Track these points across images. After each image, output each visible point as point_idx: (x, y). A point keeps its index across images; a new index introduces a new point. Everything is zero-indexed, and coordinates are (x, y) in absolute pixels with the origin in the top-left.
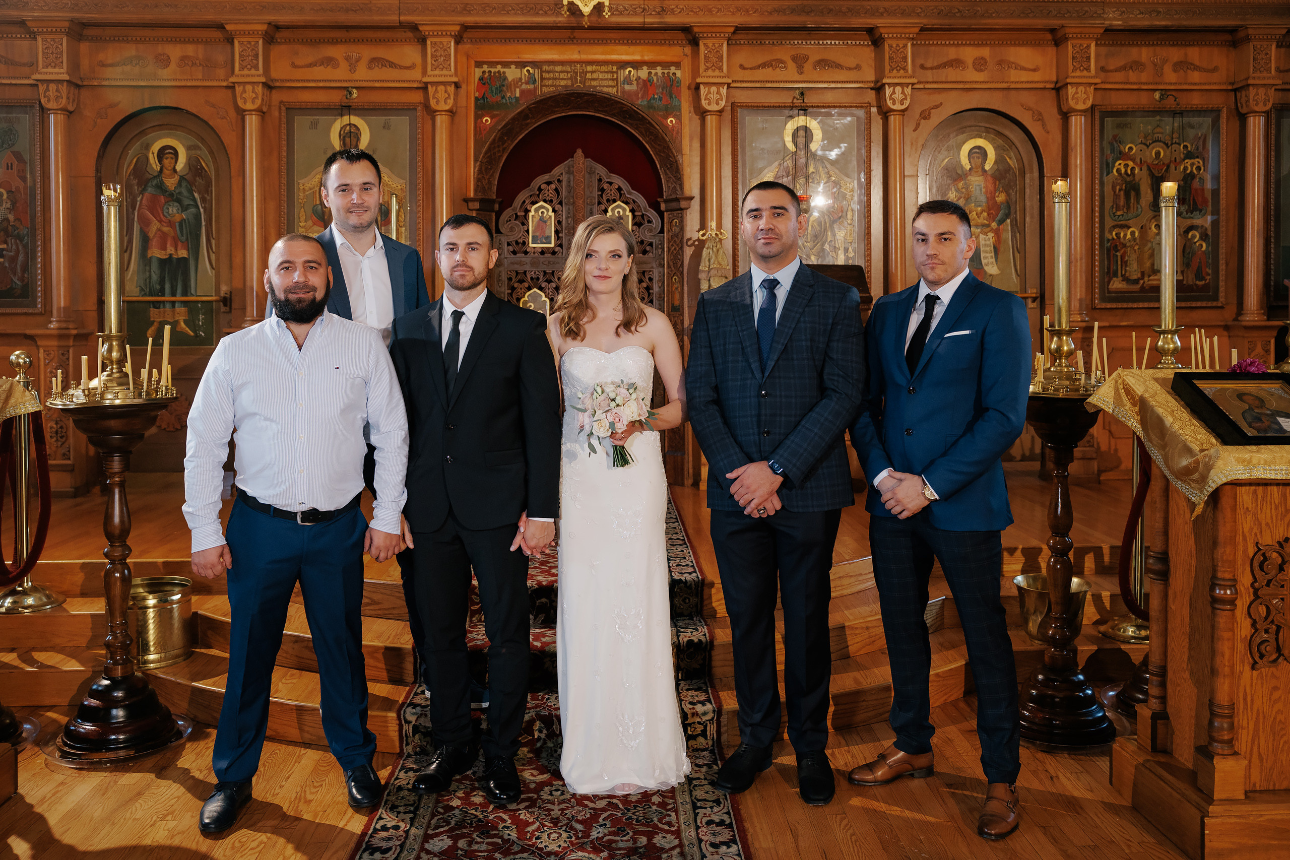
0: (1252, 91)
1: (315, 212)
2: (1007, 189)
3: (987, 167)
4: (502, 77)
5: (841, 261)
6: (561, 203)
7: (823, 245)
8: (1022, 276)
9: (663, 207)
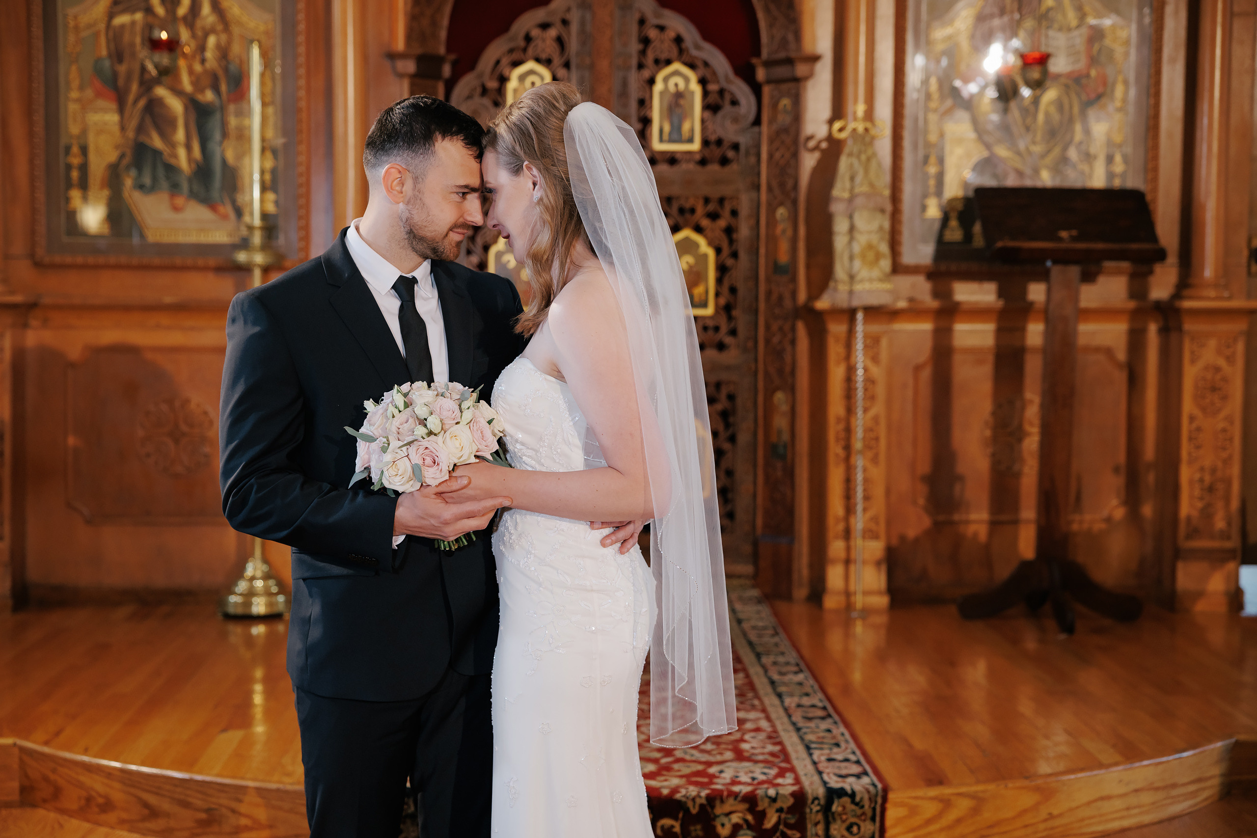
1: (98, 71)
5: (1098, 180)
6: (567, 65)
7: (1065, 148)
9: (761, 74)
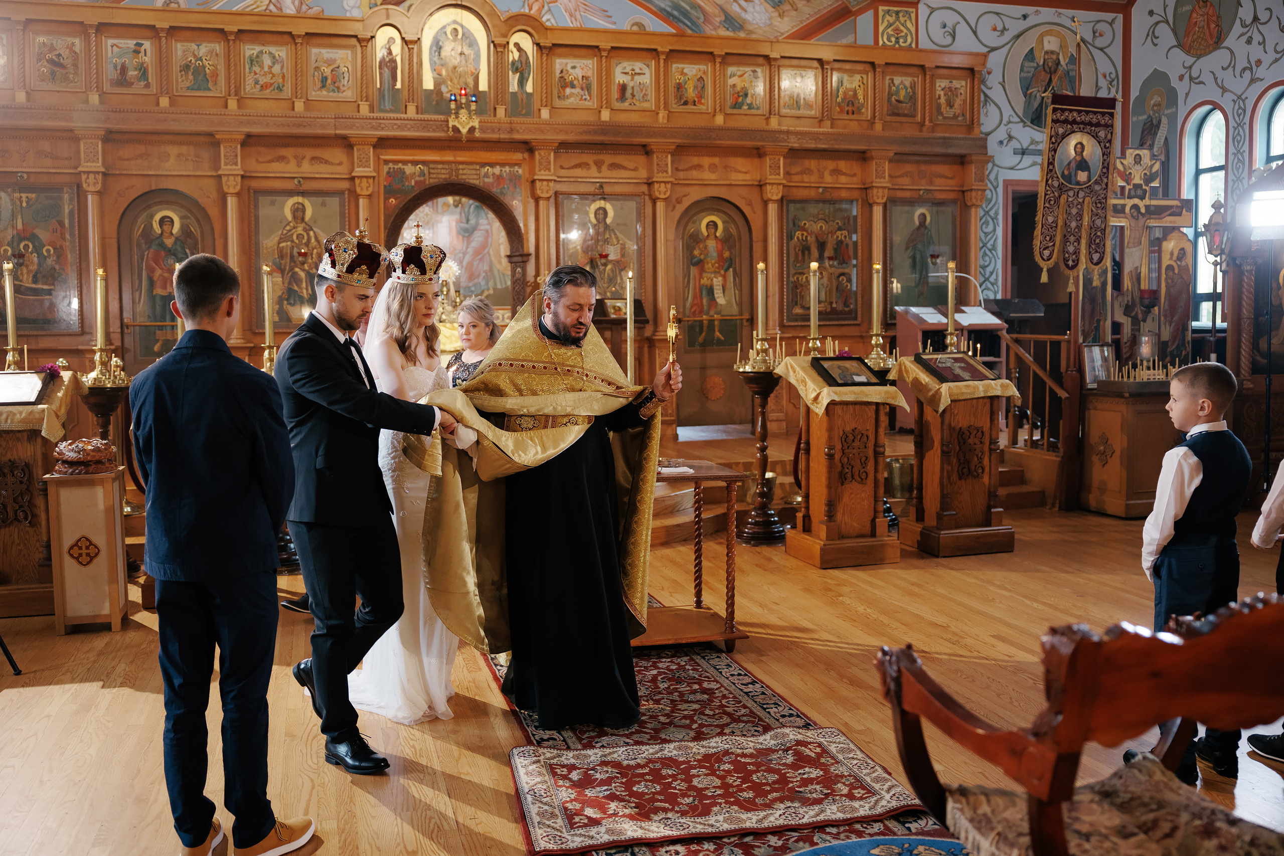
0: (875, 191)
2: (730, 249)
3: (718, 234)
4: (403, 172)
8: (740, 305)
